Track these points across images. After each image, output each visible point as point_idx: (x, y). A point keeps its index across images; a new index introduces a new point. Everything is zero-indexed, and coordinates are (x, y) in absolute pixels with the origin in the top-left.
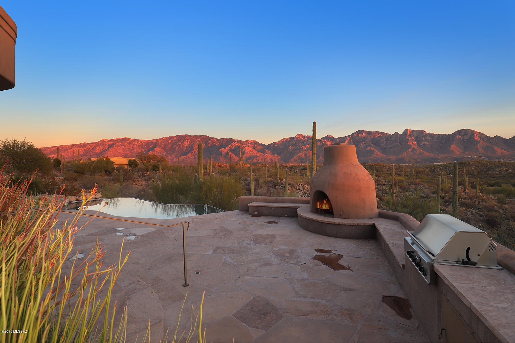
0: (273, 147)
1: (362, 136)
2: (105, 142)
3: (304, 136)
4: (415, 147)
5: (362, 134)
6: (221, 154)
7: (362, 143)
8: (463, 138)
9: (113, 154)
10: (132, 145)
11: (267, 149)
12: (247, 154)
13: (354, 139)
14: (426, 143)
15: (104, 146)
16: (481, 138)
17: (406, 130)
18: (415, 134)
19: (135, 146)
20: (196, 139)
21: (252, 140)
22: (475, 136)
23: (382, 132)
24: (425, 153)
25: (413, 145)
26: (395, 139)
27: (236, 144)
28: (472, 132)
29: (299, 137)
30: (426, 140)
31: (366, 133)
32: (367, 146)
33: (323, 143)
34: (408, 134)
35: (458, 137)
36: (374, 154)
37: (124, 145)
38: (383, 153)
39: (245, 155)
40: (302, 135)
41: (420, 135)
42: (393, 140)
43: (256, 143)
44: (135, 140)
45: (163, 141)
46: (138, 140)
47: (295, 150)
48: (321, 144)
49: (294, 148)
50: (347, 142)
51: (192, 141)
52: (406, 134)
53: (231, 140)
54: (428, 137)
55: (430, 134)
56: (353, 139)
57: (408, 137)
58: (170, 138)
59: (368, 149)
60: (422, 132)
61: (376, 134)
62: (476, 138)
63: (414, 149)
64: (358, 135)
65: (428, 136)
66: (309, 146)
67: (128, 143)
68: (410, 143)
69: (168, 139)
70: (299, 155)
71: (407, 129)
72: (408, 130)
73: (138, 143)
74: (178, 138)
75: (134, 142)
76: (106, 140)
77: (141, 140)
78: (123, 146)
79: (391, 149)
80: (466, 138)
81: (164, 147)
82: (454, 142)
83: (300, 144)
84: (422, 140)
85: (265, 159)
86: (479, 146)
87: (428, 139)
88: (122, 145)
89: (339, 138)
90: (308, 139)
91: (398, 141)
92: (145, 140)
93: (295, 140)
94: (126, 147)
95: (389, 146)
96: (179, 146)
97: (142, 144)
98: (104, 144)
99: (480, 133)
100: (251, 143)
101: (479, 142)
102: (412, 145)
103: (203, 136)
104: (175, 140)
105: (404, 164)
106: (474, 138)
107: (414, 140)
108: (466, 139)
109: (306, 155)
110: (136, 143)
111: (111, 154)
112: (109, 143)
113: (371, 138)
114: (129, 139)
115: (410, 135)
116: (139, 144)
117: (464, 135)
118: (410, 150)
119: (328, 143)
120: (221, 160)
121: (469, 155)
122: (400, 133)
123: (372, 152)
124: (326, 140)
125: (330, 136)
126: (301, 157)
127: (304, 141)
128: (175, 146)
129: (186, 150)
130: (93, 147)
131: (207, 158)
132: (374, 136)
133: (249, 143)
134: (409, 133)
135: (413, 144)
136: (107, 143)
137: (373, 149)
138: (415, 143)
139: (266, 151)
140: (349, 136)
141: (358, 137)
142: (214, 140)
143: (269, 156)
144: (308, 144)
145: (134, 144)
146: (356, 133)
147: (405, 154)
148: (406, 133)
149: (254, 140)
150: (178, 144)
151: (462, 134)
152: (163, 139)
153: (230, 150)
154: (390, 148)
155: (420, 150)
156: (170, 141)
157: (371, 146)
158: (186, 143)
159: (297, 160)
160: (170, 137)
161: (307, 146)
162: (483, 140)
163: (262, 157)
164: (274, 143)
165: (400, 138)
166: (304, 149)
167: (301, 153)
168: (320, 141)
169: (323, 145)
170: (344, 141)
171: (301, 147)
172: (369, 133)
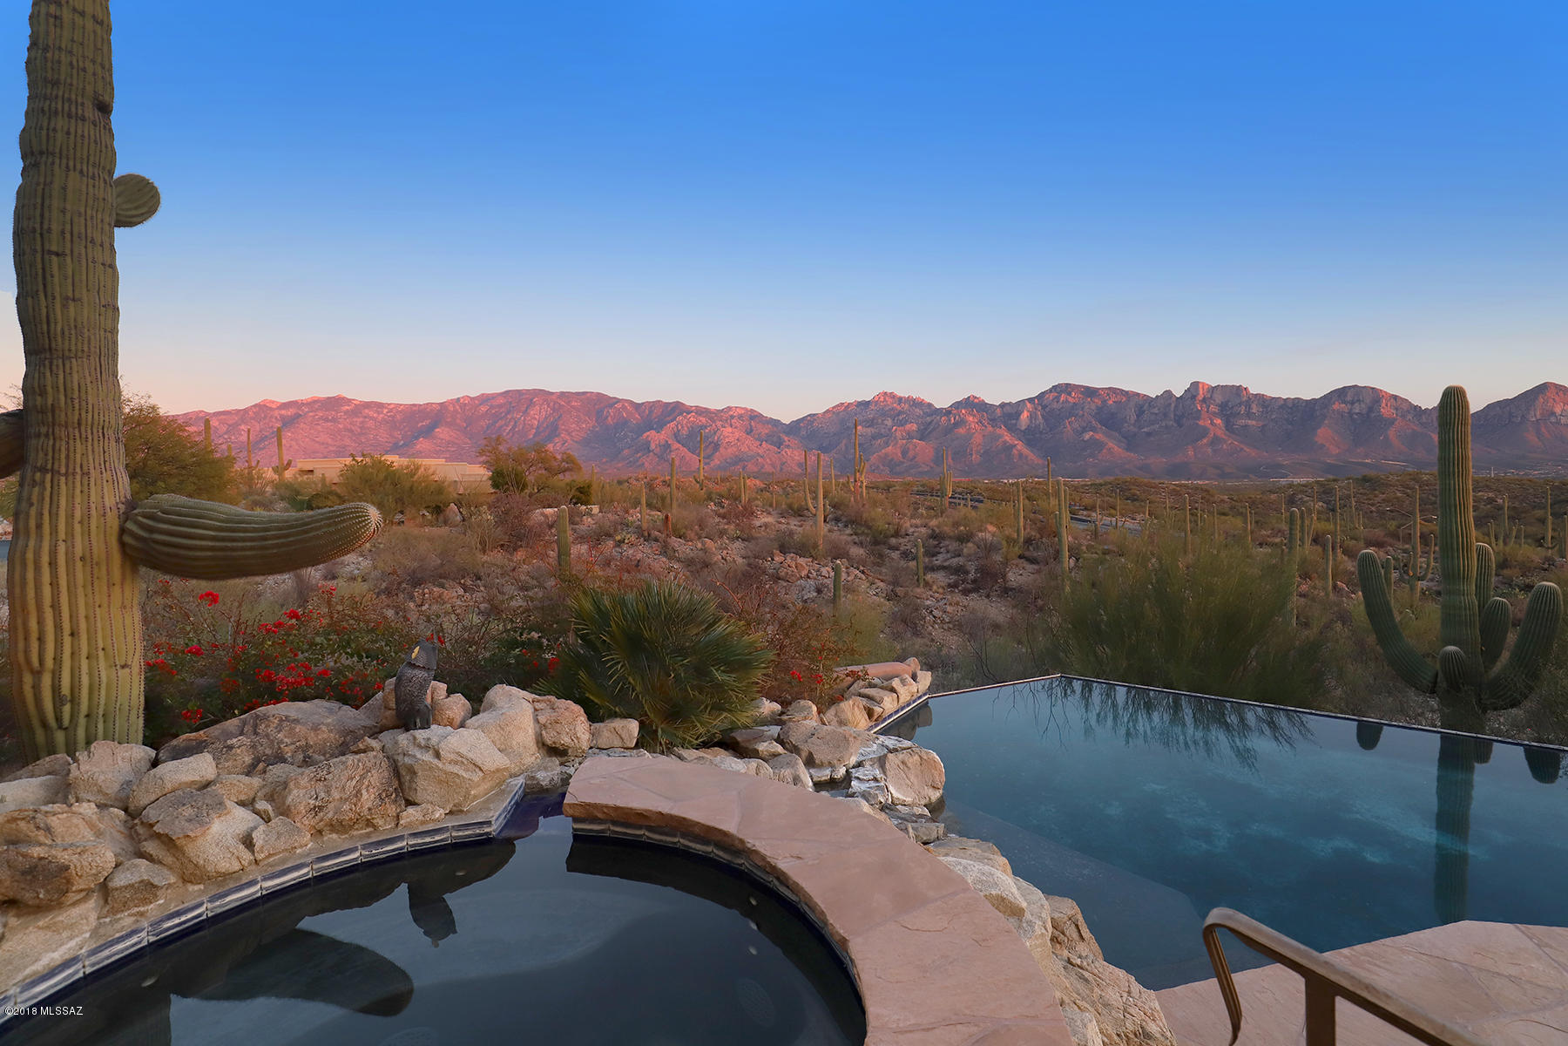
0: (805, 429)
1: (1070, 399)
2: (271, 409)
3: (900, 399)
4: (1219, 433)
5: (1070, 394)
6: (646, 448)
7: (1070, 420)
8: (1351, 409)
9: (297, 447)
10: (361, 419)
11: (788, 434)
12: (726, 449)
13: (1047, 410)
14: (1251, 422)
15: (267, 421)
16: (1397, 409)
17: (1195, 385)
18: (1219, 398)
19: (371, 424)
20: (568, 403)
21: (743, 408)
22: (1383, 405)
23: (1127, 390)
24: (1245, 449)
25: (1211, 427)
26: (1162, 409)
27: (691, 417)
28: (1375, 395)
29: (885, 399)
30: (1249, 415)
31: (1082, 393)
32: (1084, 430)
33: (955, 419)
34: (1200, 397)
35: (1336, 406)
36: (1104, 451)
37: (334, 420)
38: (1128, 449)
39: (722, 450)
40: (892, 396)
41: (1233, 402)
42: (1156, 414)
43: (754, 416)
44: (368, 405)
45: (460, 407)
46: (380, 406)
47: (874, 438)
48: (950, 420)
49: (870, 430)
50: (1026, 416)
51: (554, 410)
52: (1194, 397)
53: (677, 409)
54: (1254, 406)
55: (1260, 398)
56: (1044, 407)
57: (1198, 406)
58: (485, 399)
59: (1087, 436)
60: (1239, 390)
61: (1108, 394)
62: (1386, 410)
63: (1216, 441)
64: (1056, 397)
65: (1256, 402)
66: (915, 427)
67: (346, 412)
68: (1204, 422)
69: (476, 402)
70: (883, 451)
71: (1198, 382)
72: (1201, 386)
73: (379, 413)
74: (510, 400)
75: (366, 411)
76: (273, 402)
77: (389, 404)
78: (331, 421)
79: (1152, 439)
80: (1357, 411)
81: (465, 425)
82: (1326, 422)
83: (889, 422)
84: (1239, 413)
85: (783, 464)
86: (1391, 432)
87: (1254, 411)
88: (327, 420)
89: (1003, 405)
90: (910, 406)
91: (1172, 416)
92: (401, 405)
93: (872, 410)
94: (341, 426)
95: (1145, 430)
96: (512, 423)
97: (393, 417)
98: (265, 416)
99: (1395, 397)
100: (740, 417)
101: (1392, 422)
102: (1209, 426)
103: (588, 395)
104: (500, 406)
105: (1189, 479)
106: (1380, 412)
107: (1215, 413)
108: (1357, 414)
109: (904, 453)
110: (371, 413)
111: (291, 447)
112: (283, 412)
113: (1093, 407)
114: (350, 400)
115: (1204, 400)
116: (381, 416)
117: (1353, 403)
118: (1205, 441)
119: (971, 419)
120: (647, 464)
121: (1366, 456)
122: (1178, 393)
123: (1099, 445)
124: (963, 411)
125: (976, 398)
126: (890, 458)
127: (901, 413)
128: (501, 423)
129: (535, 435)
130: (230, 426)
131: (604, 460)
132: (1104, 401)
133: (732, 417)
134: (1201, 392)
135: (1212, 423)
136: (276, 413)
137: (1100, 436)
138: (1218, 421)
139: (786, 439)
140: (1030, 400)
141: (1057, 402)
142: (623, 405)
143: (793, 455)
144: (911, 422)
145: (365, 417)
146: (1051, 390)
147: (1190, 453)
148: (1195, 394)
149: (749, 407)
150: (509, 417)
151: (1349, 398)
152: (462, 400)
153: (676, 437)
154: (1149, 434)
155: (1232, 443)
156: (483, 409)
157: (1093, 429)
158: (537, 414)
159: (878, 466)
160: (483, 394)
161: (908, 426)
162: (1403, 416)
163: (773, 459)
164: (809, 418)
165: (1176, 406)
166: (898, 434)
167: (890, 448)
168: (947, 412)
169: (956, 425)
170: (1018, 414)
171: (890, 430)
172: (1090, 392)
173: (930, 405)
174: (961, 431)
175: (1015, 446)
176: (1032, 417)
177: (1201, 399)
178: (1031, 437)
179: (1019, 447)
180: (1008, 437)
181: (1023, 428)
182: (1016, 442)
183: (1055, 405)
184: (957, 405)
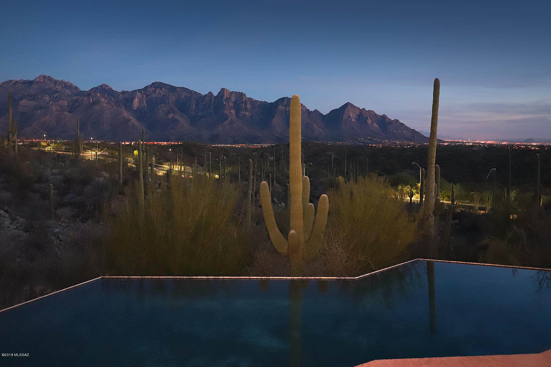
1: (162, 92)
3: (56, 81)
4: (233, 118)
5: (161, 89)
7: (161, 105)
8: (285, 109)
13: (149, 98)
14: (247, 113)
17: (223, 90)
18: (233, 99)
24: (244, 127)
26: (207, 102)
29: (44, 81)
30: (246, 109)
32: (169, 112)
33: (93, 99)
35: (280, 107)
36: (179, 126)
38: (191, 125)
40: (50, 79)
41: (239, 101)
42: (205, 105)
47: (35, 108)
48: (90, 100)
49: (32, 103)
50: (136, 100)
52: (222, 97)
54: (248, 104)
55: (251, 100)
56: (147, 96)
57: (224, 102)
59: (170, 116)
60: (241, 95)
61: (181, 91)
63: (231, 122)
64: (154, 90)
65: (249, 102)
66: (66, 103)
68: (227, 112)
71: (224, 88)
72: (225, 90)
79: (203, 120)
80: (288, 110)
82: (276, 115)
83: (47, 98)
84: (242, 108)
87: (248, 107)
89: (123, 93)
90: (62, 87)
91: (213, 107)
93: (34, 88)
95: (199, 114)
102: (229, 114)
105: (219, 144)
107: (231, 107)
113: (174, 98)
115: (227, 99)
117: (286, 106)
118: (227, 122)
119: (103, 100)
122: (215, 94)
123: (175, 121)
124: (98, 94)
125: (107, 86)
127: (56, 92)
132: (180, 95)
134: (225, 95)
135: (230, 112)
137: (177, 116)
138: (233, 112)
140: (140, 91)
141: (154, 93)
144: (63, 99)
146: (151, 86)
147: (220, 128)
148: (222, 95)
151: (285, 104)
154: (201, 117)
155: (238, 124)
157: (174, 112)
161: (60, 102)
165: (214, 101)
166: (54, 108)
167: (48, 117)
168: (88, 94)
169: (94, 104)
170: (132, 100)
171: (48, 103)
172: (172, 89)
173: (76, 88)
174: (97, 108)
175: (130, 120)
176: (140, 102)
177: (225, 98)
178: (140, 114)
179: (132, 121)
180: (126, 114)
181: (135, 108)
182: (131, 118)
183: (153, 96)
184: (95, 90)
